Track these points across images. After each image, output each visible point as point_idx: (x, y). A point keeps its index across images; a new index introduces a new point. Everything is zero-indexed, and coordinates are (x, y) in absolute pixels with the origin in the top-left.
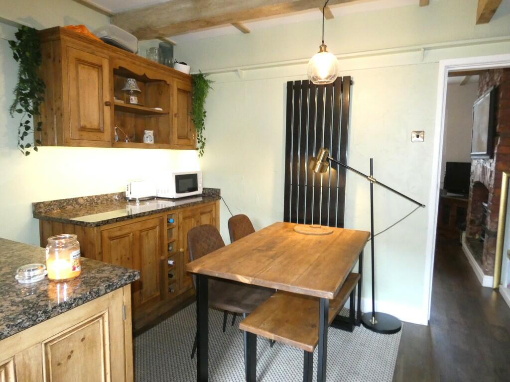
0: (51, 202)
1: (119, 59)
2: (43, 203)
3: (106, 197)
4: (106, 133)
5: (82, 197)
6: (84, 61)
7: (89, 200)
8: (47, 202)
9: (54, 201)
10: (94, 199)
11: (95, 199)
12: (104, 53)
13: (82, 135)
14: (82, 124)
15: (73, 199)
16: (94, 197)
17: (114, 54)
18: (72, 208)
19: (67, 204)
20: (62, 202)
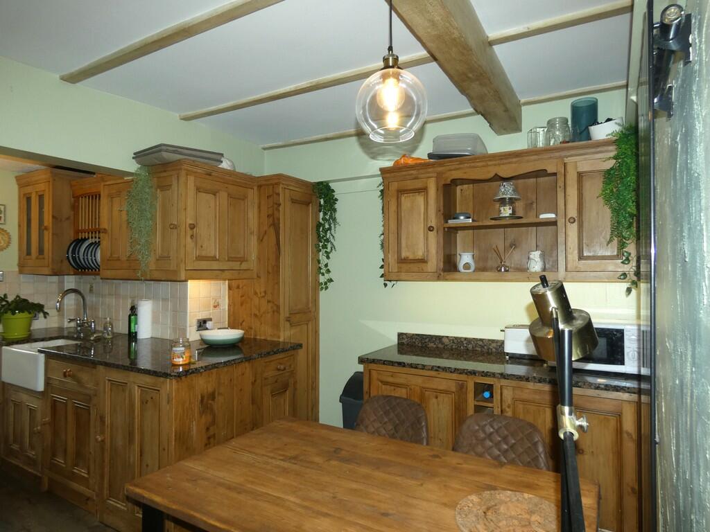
0: (413, 335)
1: (451, 170)
2: (405, 334)
3: (481, 343)
4: (429, 264)
5: (447, 337)
6: (406, 190)
7: (455, 341)
8: (410, 334)
9: (416, 335)
10: (462, 342)
11: (465, 342)
12: (429, 173)
13: (401, 268)
14: (404, 255)
15: (436, 336)
16: (463, 340)
17: (440, 169)
18: (435, 346)
19: (429, 340)
20: (425, 337)
